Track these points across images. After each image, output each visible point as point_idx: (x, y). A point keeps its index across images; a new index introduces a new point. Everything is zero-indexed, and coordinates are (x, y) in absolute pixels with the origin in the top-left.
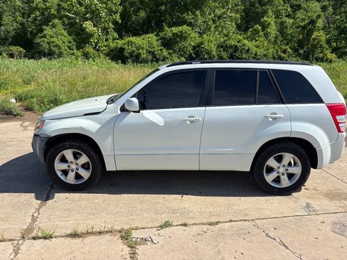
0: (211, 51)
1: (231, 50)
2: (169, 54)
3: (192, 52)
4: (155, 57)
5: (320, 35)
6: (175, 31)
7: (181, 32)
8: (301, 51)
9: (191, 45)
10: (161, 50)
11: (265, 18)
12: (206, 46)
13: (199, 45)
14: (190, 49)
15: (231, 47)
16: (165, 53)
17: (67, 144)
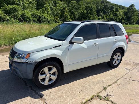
0: (30, 17)
1: (38, 18)
2: (10, 18)
3: (20, 17)
4: (2, 19)
5: (67, 14)
6: (11, 7)
7: (14, 8)
8: (62, 19)
9: (20, 14)
10: (5, 16)
11: (46, 6)
12: (27, 15)
13: (23, 14)
14: (19, 16)
15: (38, 16)
16: (8, 17)
17: (47, 64)
